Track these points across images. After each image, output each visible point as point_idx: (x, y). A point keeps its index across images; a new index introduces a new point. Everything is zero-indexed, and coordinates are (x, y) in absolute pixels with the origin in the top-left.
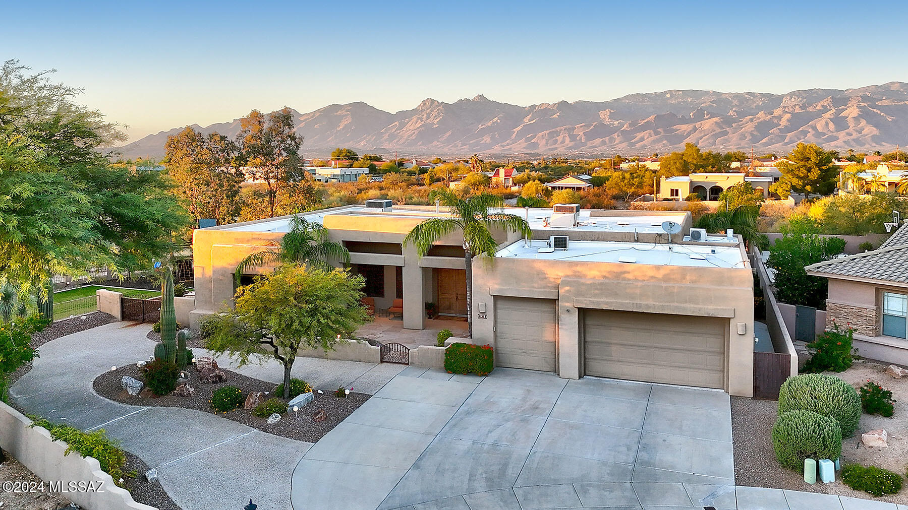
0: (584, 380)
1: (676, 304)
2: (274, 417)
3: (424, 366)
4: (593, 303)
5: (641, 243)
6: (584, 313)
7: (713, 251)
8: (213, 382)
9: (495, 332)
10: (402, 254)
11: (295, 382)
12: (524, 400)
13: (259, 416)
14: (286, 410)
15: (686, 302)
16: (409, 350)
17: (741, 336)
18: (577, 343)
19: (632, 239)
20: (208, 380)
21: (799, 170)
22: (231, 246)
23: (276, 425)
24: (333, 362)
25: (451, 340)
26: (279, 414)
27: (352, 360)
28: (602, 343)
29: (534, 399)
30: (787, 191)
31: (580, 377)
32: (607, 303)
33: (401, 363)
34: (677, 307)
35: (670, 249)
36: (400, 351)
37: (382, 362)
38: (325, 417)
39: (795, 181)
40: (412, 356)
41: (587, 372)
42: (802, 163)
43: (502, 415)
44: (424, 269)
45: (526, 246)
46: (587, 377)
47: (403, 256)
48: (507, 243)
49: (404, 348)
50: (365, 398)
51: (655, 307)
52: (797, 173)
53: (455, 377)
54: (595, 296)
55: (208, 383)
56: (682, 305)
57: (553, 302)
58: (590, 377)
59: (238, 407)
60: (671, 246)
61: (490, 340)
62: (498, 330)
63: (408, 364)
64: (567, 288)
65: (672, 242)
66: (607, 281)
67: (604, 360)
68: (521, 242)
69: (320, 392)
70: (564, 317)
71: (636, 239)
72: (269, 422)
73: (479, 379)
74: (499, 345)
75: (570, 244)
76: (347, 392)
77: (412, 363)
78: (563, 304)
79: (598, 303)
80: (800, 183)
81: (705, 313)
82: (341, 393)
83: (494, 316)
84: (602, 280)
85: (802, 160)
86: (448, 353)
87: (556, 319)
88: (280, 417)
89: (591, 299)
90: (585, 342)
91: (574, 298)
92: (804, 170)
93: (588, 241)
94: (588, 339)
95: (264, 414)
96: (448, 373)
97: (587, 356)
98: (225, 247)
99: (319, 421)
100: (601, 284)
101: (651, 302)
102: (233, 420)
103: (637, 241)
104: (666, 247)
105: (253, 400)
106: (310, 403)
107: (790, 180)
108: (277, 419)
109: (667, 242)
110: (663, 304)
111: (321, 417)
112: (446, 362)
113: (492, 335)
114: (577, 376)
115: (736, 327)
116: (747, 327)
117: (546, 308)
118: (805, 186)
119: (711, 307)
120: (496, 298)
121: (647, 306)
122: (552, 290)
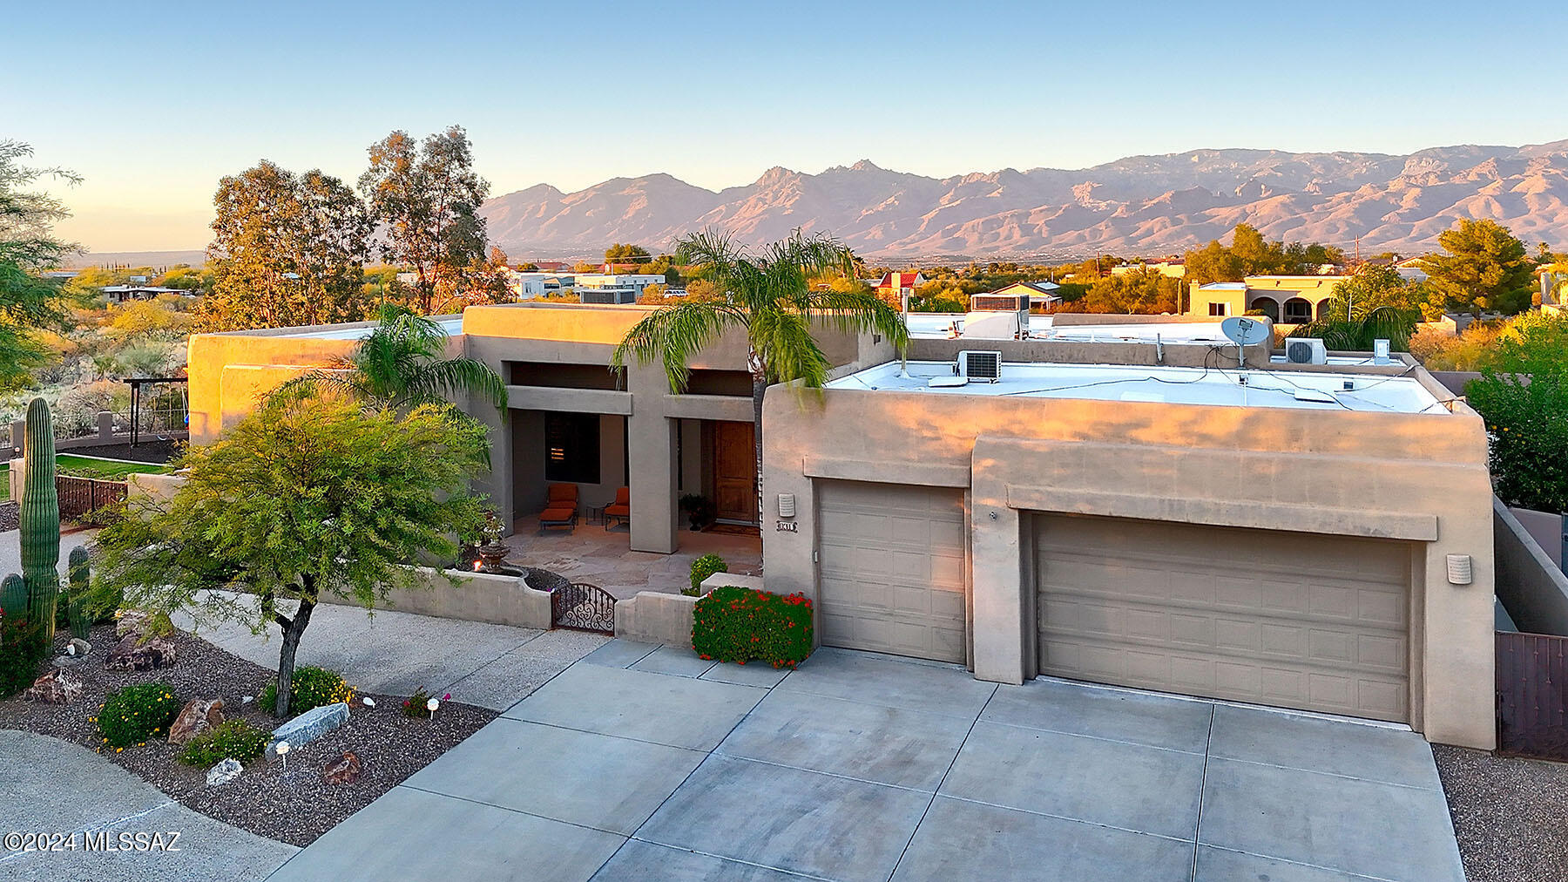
0: (1038, 687)
1: (1275, 504)
2: (224, 768)
3: (648, 641)
4: (1057, 498)
5: (1172, 368)
6: (1034, 524)
7: (1348, 386)
8: (138, 667)
9: (818, 564)
10: (626, 390)
11: (307, 675)
12: (878, 738)
13: (191, 763)
14: (261, 748)
15: (1302, 498)
16: (615, 601)
17: (1458, 589)
18: (1018, 596)
19: (1151, 359)
20: (125, 663)
21: (1461, 269)
22: (260, 368)
23: (225, 790)
24: (444, 624)
25: (717, 581)
26: (241, 760)
27: (488, 621)
28: (1082, 596)
29: (904, 736)
30: (1438, 306)
31: (1027, 679)
32: (1090, 500)
33: (597, 631)
34: (1277, 511)
35: (1242, 380)
36: (596, 602)
37: (555, 625)
38: (355, 771)
39: (1453, 289)
40: (622, 615)
41: (1044, 667)
42: (1465, 256)
43: (816, 780)
44: (678, 425)
45: (905, 375)
46: (1045, 679)
47: (629, 394)
48: (854, 364)
49: (605, 596)
50: (481, 717)
51: (1219, 510)
52: (1458, 273)
53: (717, 670)
54: (1061, 480)
55: (125, 670)
56: (1293, 506)
57: (958, 494)
58: (1050, 680)
59: (158, 736)
60: (1244, 373)
61: (804, 580)
62: (826, 561)
63: (611, 634)
64: (989, 462)
65: (1246, 366)
66: (1092, 445)
67: (1083, 638)
68: (894, 367)
69: (368, 701)
70: (984, 533)
71: (1160, 358)
72: (210, 780)
73: (773, 677)
74: (827, 595)
75: (1006, 371)
76: (433, 705)
77: (622, 632)
78: (982, 501)
79: (1071, 499)
80: (1464, 292)
81: (1355, 527)
82: (416, 708)
83: (815, 524)
84: (1079, 443)
85: (1468, 250)
86: (701, 610)
87: (965, 539)
88: (241, 769)
89: (1050, 489)
90: (1038, 593)
91: (1009, 485)
92: (1471, 269)
93: (1048, 364)
94: (1046, 586)
95: (202, 761)
96: (703, 659)
97: (1044, 627)
98: (247, 371)
99: (336, 784)
100: (1077, 452)
101: (1209, 500)
102: (131, 770)
103: (1162, 363)
104: (1233, 376)
105: (194, 719)
106: (334, 730)
107: (1443, 287)
108: (232, 773)
109: (1232, 363)
110: (1243, 502)
111: (343, 773)
112: (697, 632)
113: (809, 571)
114: (1016, 674)
115: (1441, 566)
116: (1475, 565)
117: (937, 509)
118: (1475, 299)
119: (1372, 512)
120: (819, 484)
121: (1201, 509)
122: (954, 467)
